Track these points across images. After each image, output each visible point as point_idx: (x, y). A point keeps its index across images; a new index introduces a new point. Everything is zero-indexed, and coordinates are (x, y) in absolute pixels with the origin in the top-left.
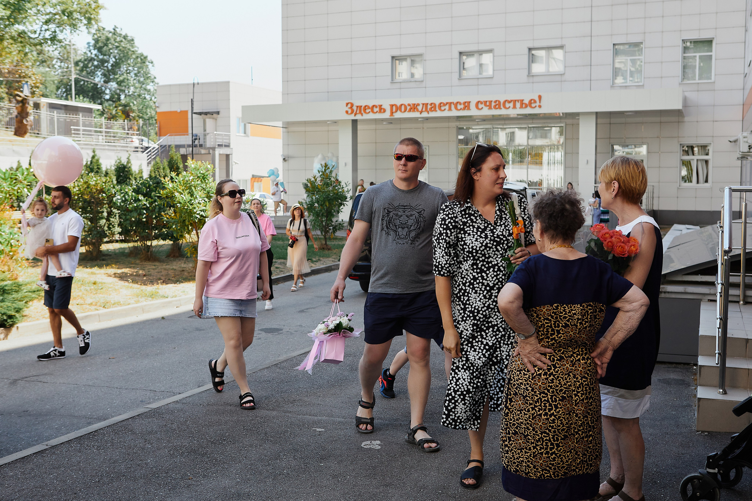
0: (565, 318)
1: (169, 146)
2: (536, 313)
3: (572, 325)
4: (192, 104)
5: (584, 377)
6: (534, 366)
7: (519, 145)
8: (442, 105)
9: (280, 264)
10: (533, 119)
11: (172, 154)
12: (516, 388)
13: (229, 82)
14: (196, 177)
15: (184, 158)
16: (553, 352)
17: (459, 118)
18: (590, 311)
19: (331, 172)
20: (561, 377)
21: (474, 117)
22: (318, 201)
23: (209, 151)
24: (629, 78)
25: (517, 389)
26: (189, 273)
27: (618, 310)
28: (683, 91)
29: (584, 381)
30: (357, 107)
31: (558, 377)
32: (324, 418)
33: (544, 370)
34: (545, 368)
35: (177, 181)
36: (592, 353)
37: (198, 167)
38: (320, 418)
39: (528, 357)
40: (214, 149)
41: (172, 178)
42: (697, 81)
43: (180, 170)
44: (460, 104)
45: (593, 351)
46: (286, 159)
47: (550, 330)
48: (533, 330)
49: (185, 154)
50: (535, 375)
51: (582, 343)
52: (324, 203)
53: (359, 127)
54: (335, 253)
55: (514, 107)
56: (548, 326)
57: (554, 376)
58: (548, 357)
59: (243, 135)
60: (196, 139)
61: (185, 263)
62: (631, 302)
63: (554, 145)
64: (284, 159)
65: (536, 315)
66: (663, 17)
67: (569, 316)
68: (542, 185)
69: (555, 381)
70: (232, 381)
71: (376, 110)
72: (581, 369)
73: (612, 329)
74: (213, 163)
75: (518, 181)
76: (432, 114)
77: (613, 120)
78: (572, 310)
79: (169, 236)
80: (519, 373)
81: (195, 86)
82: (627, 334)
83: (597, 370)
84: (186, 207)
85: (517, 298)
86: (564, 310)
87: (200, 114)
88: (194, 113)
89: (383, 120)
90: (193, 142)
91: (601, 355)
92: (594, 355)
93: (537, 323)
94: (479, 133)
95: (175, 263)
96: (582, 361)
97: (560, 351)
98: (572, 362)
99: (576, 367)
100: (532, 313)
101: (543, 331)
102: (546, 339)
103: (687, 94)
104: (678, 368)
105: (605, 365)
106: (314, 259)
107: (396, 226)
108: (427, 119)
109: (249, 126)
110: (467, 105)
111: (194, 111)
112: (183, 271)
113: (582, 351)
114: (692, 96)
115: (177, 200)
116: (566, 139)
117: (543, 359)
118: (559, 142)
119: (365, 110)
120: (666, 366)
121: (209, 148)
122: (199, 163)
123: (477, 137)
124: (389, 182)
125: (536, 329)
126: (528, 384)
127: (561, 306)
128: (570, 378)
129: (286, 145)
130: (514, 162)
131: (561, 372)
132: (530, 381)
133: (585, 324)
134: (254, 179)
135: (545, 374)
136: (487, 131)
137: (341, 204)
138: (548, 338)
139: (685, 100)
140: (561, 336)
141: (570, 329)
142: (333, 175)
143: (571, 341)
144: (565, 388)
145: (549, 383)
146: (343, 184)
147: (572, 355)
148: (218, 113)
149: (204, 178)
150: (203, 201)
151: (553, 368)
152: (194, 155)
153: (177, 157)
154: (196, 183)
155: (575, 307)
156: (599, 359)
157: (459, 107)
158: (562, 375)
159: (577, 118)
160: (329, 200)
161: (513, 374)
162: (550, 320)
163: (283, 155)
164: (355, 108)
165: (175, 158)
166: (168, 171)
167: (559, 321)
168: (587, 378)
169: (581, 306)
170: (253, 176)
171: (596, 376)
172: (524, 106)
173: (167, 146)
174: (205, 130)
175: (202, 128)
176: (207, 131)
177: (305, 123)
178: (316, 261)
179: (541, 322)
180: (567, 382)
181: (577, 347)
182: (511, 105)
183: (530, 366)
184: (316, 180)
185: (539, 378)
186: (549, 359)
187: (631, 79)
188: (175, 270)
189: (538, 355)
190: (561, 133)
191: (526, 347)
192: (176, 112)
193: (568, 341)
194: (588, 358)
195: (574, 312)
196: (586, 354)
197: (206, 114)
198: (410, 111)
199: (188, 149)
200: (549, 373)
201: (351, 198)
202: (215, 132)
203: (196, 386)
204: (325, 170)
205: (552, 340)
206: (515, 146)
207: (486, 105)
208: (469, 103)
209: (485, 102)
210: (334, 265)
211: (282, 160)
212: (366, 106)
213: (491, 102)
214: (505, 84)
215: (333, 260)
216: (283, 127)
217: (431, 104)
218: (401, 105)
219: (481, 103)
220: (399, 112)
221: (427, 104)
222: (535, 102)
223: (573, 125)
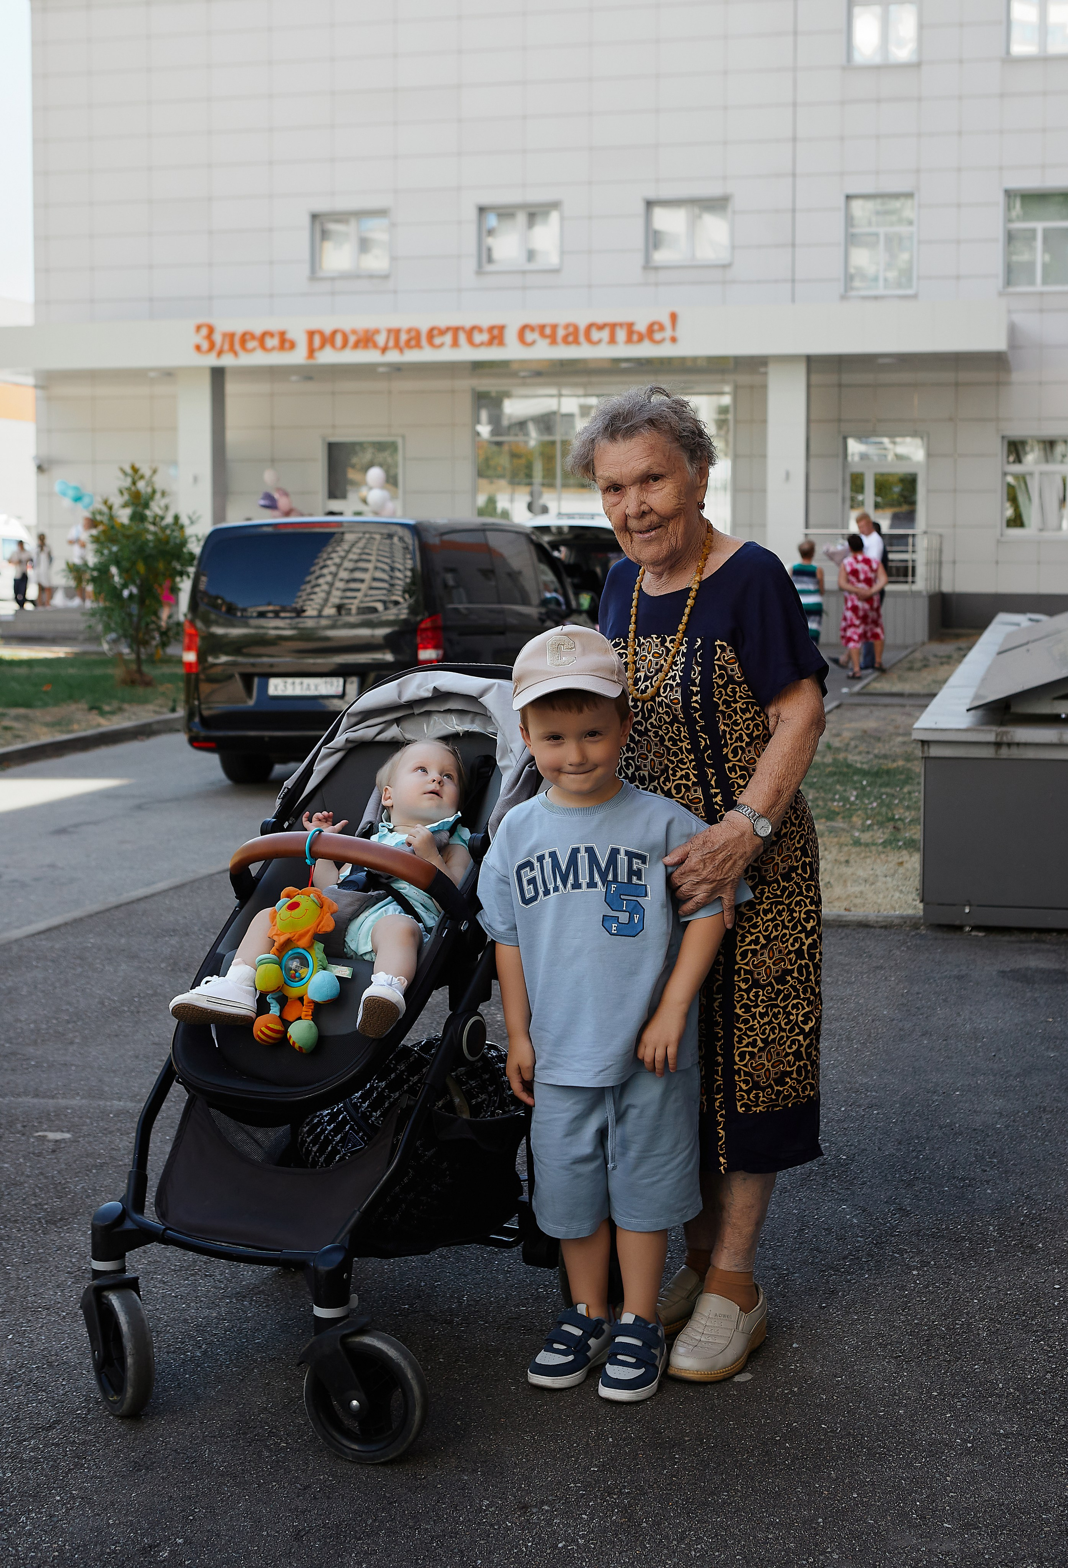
8: (435, 332)
9: (17, 718)
17: (477, 367)
21: (515, 367)
28: (1009, 312)
30: (224, 335)
32: (76, 1102)
38: (62, 1102)
42: (1039, 287)
44: (480, 330)
46: (45, 466)
52: (134, 564)
53: (231, 388)
54: (163, 694)
55: (612, 340)
64: (40, 468)
66: (960, 133)
71: (271, 342)
76: (412, 356)
77: (847, 378)
89: (288, 369)
103: (1018, 318)
104: (1044, 942)
106: (107, 708)
108: (398, 369)
110: (497, 335)
114: (1029, 322)
116: (736, 422)
119: (243, 342)
120: (1013, 938)
129: (44, 431)
139: (1013, 331)
157: (478, 338)
159: (762, 370)
160: (145, 559)
163: (37, 457)
164: (218, 338)
172: (635, 337)
177: (93, 376)
178: (113, 713)
182: (605, 334)
184: (114, 514)
198: (356, 346)
204: (134, 483)
207: (542, 334)
208: (502, 328)
209: (542, 328)
210: (158, 722)
211: (33, 469)
212: (244, 335)
213: (554, 327)
214: (590, 286)
215: (157, 709)
216: (36, 387)
217: (409, 331)
218: (334, 333)
219: (532, 329)
220: (328, 349)
221: (397, 332)
222: (662, 328)
223: (752, 387)
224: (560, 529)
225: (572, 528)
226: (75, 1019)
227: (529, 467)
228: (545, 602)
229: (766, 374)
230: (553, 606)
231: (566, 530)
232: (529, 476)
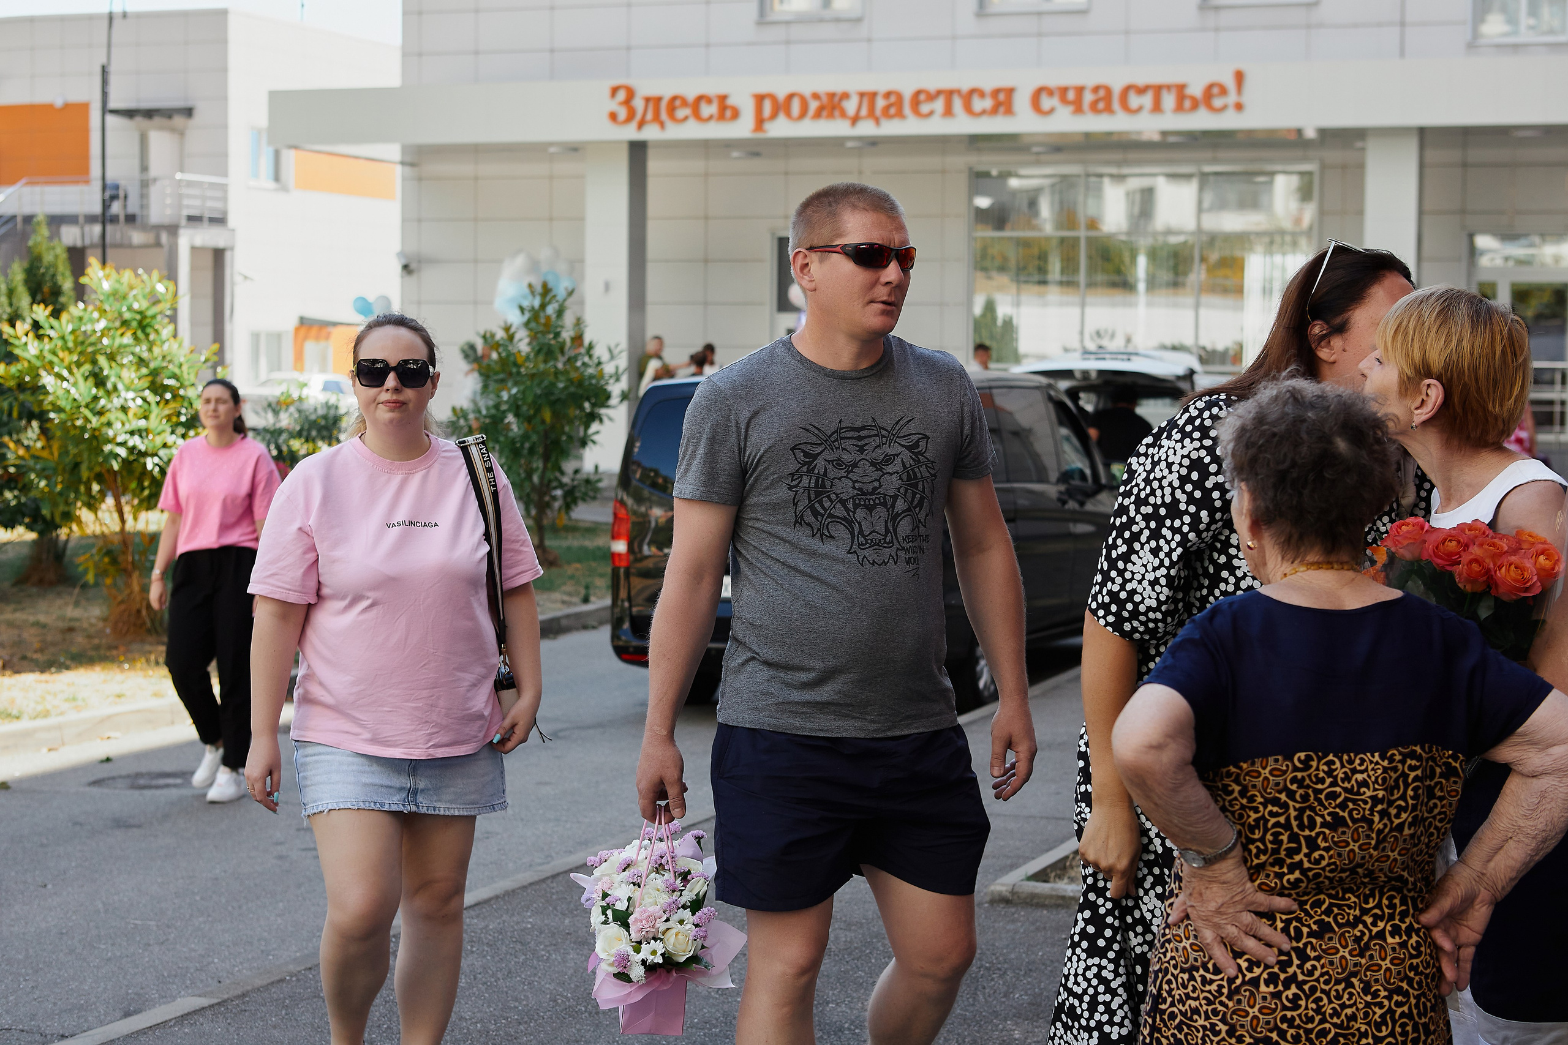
0: (1333, 796)
1: (28, 219)
2: (1238, 783)
3: (1354, 821)
4: (105, 82)
5: (1399, 991)
6: (1237, 955)
7: (1169, 232)
8: (922, 97)
10: (1215, 146)
11: (36, 244)
12: (1179, 1028)
13: (223, 13)
14: (118, 324)
15: (77, 258)
16: (1295, 907)
17: (975, 141)
18: (1412, 775)
19: (560, 313)
20: (1323, 991)
21: (1027, 140)
22: (518, 407)
23: (158, 237)
24: (1525, 21)
25: (1180, 1031)
26: (90, 637)
27: (1504, 771)
29: (1399, 1004)
30: (648, 100)
31: (1313, 989)
33: (1267, 967)
34: (1272, 960)
35: (52, 333)
36: (1422, 911)
37: (124, 289)
39: (1216, 926)
40: (173, 229)
41: (36, 325)
43: (63, 299)
44: (982, 94)
45: (1427, 907)
46: (413, 266)
47: (1285, 838)
48: (1229, 835)
49: (79, 244)
50: (1238, 981)
51: (1390, 879)
52: (538, 410)
53: (654, 165)
54: (572, 577)
55: (1157, 107)
56: (1277, 824)
57: (1300, 985)
58: (1280, 925)
59: (272, 185)
60: (114, 198)
61: (77, 604)
62: (1544, 745)
63: (1282, 232)
64: (406, 267)
65: (1237, 788)
67: (1345, 790)
68: (1241, 360)
69: (1303, 1003)
70: (237, 997)
71: (707, 110)
72: (1386, 964)
73: (1488, 835)
74: (171, 275)
75: (1164, 347)
76: (892, 128)
77: (1476, 154)
78: (1354, 771)
79: (24, 516)
80: (1186, 976)
81: (117, 23)
82: (1537, 850)
83: (1440, 969)
84: (79, 423)
85: (1174, 733)
86: (1330, 773)
87: (130, 114)
88: (115, 112)
89: (728, 145)
90: (106, 205)
91: (1454, 918)
92: (1430, 917)
93: (1241, 816)
94: (1038, 191)
95: (43, 605)
96: (1390, 940)
97: (1318, 904)
98: (1358, 940)
99: (1371, 957)
100: (1227, 781)
101: (1262, 840)
102: (1273, 865)
105: (1468, 953)
107: (843, 502)
108: (873, 143)
109: (290, 157)
110: (1003, 100)
111: (113, 104)
112: (71, 630)
113: (1391, 906)
115: (50, 398)
116: (1322, 213)
117: (1264, 929)
118: (1298, 221)
119: (672, 109)
121: (158, 228)
122: (127, 275)
123: (1033, 204)
124: (779, 350)
125: (1239, 833)
126: (1215, 1012)
127: (1319, 759)
128: (1351, 995)
129: (412, 220)
130: (1152, 284)
131: (1322, 975)
132: (1222, 1003)
133: (1398, 816)
134: (303, 331)
135: (1272, 979)
136: (1064, 185)
137: (593, 417)
138: (1280, 862)
140: (1322, 857)
141: (1349, 833)
142: (569, 319)
143: (1353, 871)
144: (1335, 1025)
145: (1285, 1008)
146: (600, 352)
147: (1358, 920)
148: (188, 112)
149: (143, 326)
150: (139, 401)
151: (1296, 962)
152: (109, 251)
153: (54, 255)
154: (118, 341)
155: (1363, 761)
156: (1446, 931)
157: (978, 104)
158: (1326, 983)
159: (1359, 144)
160: (553, 404)
161: (1169, 982)
162: (1285, 806)
163: (401, 254)
164: (638, 104)
165: (48, 258)
166: (24, 300)
167: (1313, 809)
168: (1406, 994)
169: (1383, 758)
170: (303, 321)
171: (1437, 987)
172: (1187, 104)
173: (19, 220)
174: (144, 168)
175: (136, 163)
176: (154, 172)
177: (477, 151)
179: (1256, 810)
180: (1343, 1006)
181: (1372, 892)
182: (1147, 100)
183: (1221, 956)
184: (511, 338)
185: (1252, 994)
186: (1285, 930)
187: (1532, 22)
188: (44, 626)
189: (1248, 918)
190: (1305, 193)
191: (1208, 894)
192: (48, 108)
193: (1343, 871)
194: (1410, 930)
195: (1360, 777)
196: (1404, 915)
197: (149, 114)
198: (818, 115)
199: (87, 228)
200: (1282, 976)
201: (624, 396)
202: (179, 176)
203: (118, 1014)
204: (543, 306)
205: (1292, 869)
206: (1155, 234)
207: (1064, 100)
208: (1010, 92)
209: (1064, 91)
210: (568, 616)
211: (398, 268)
212: (674, 99)
213: (1080, 90)
214: (1127, 32)
215: (566, 598)
216: (403, 163)
217: (888, 95)
218: (791, 96)
219: (1050, 92)
220: (782, 118)
221: (873, 95)
222: (1223, 91)
223: (1344, 167)
224: (1085, 373)
225: (1101, 373)
226: (526, 1019)
227: (1043, 257)
228: (1066, 476)
229: (1363, 149)
230: (1076, 482)
231: (1094, 375)
232: (1042, 270)
